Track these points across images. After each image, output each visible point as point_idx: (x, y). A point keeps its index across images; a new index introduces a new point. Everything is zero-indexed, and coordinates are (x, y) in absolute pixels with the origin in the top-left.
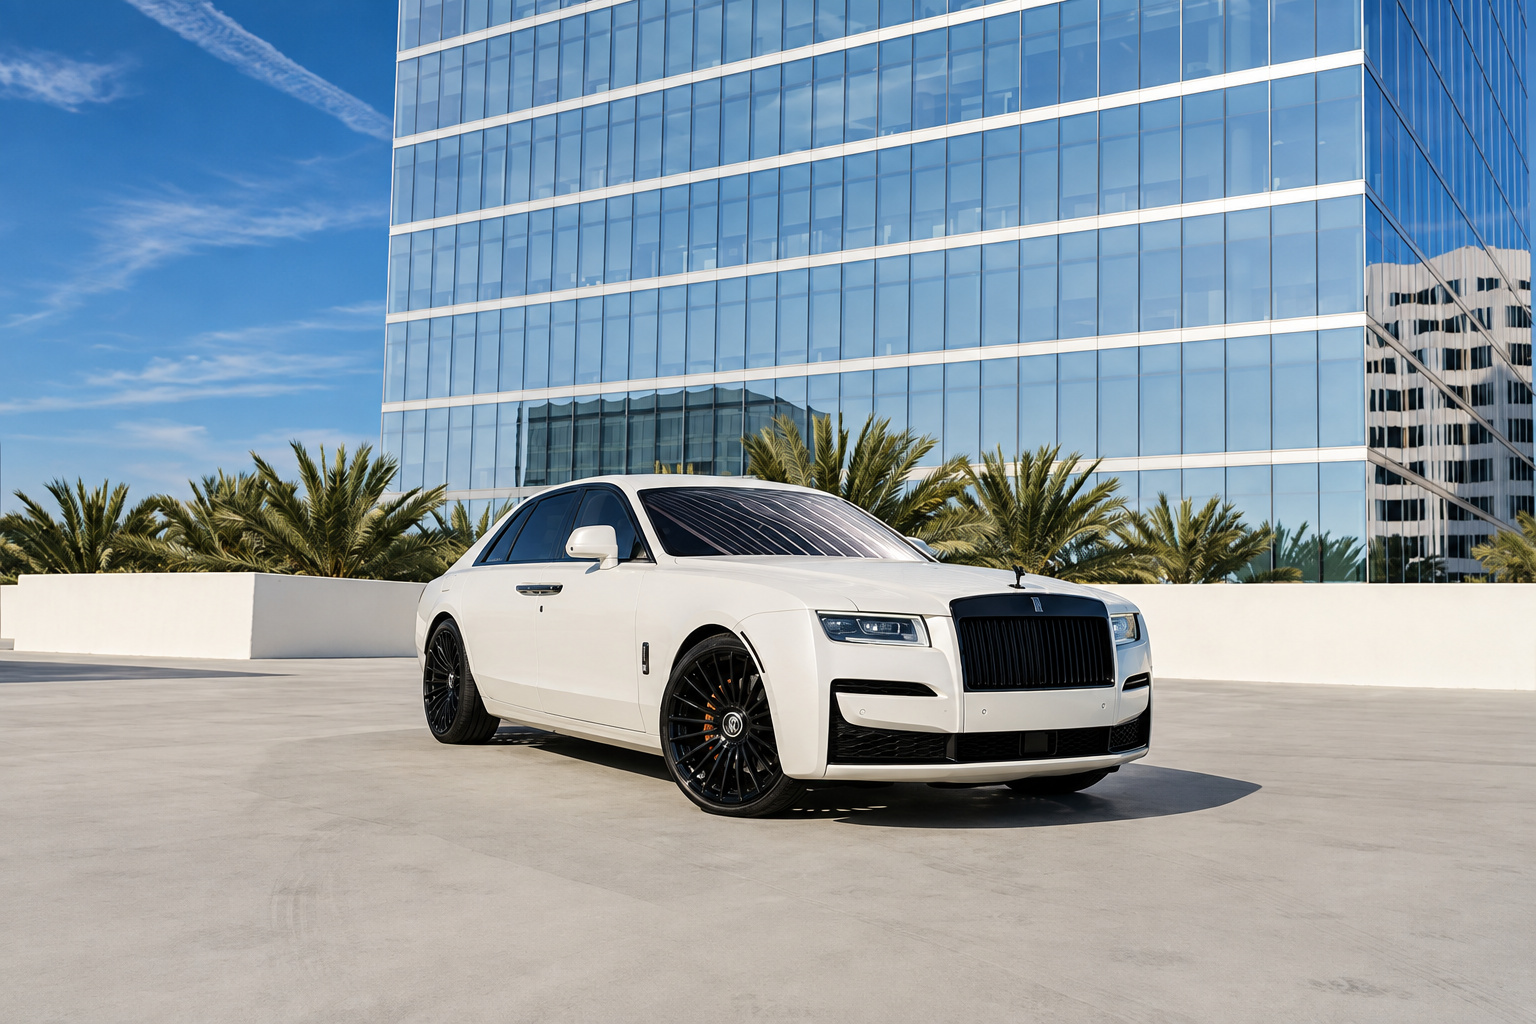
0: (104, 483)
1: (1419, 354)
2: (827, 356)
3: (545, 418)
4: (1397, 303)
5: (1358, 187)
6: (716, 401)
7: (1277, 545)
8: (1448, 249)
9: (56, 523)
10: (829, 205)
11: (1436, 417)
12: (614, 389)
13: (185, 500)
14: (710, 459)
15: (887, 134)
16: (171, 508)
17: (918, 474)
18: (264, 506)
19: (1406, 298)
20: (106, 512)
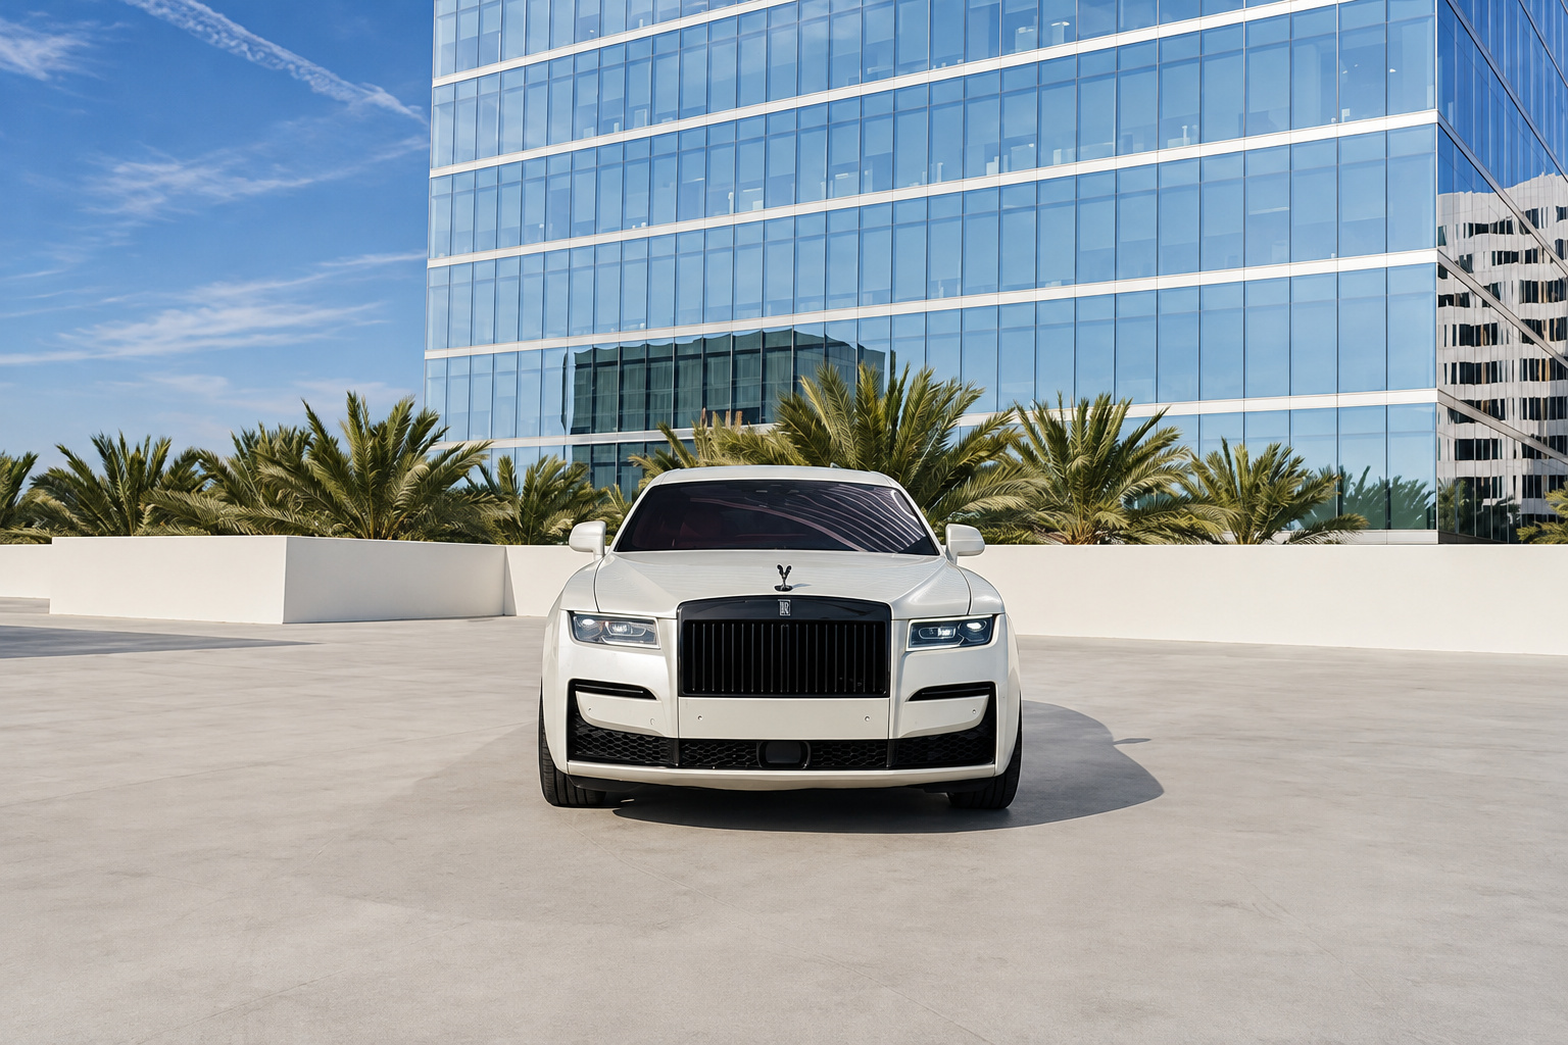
0: (145, 438)
1: (1494, 288)
2: (878, 300)
3: (591, 365)
4: (1471, 235)
5: (1431, 116)
6: (764, 346)
7: (1341, 488)
8: (1526, 178)
9: (98, 478)
10: (879, 141)
11: (1510, 352)
12: (662, 335)
13: (226, 453)
14: (759, 404)
15: (939, 66)
16: (210, 462)
17: (970, 420)
18: (306, 458)
19: (1481, 229)
20: (147, 466)
